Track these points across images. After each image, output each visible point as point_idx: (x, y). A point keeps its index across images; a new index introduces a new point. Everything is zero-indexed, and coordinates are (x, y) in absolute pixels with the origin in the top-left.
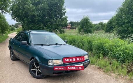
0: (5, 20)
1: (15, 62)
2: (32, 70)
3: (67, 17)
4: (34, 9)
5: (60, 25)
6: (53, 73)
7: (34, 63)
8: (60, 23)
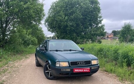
0: (42, 31)
1: (38, 68)
2: (46, 72)
3: (104, 26)
4: (67, 20)
5: (95, 34)
6: (60, 74)
7: (48, 66)
8: (95, 32)
